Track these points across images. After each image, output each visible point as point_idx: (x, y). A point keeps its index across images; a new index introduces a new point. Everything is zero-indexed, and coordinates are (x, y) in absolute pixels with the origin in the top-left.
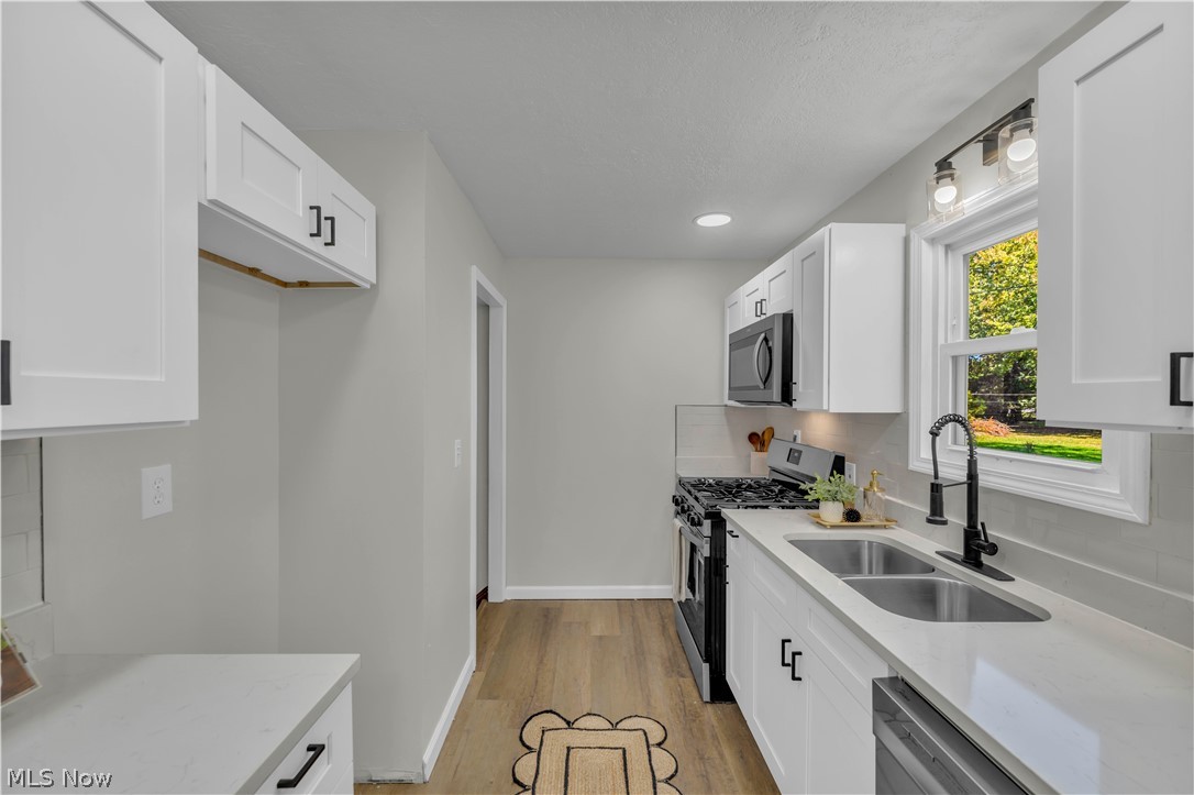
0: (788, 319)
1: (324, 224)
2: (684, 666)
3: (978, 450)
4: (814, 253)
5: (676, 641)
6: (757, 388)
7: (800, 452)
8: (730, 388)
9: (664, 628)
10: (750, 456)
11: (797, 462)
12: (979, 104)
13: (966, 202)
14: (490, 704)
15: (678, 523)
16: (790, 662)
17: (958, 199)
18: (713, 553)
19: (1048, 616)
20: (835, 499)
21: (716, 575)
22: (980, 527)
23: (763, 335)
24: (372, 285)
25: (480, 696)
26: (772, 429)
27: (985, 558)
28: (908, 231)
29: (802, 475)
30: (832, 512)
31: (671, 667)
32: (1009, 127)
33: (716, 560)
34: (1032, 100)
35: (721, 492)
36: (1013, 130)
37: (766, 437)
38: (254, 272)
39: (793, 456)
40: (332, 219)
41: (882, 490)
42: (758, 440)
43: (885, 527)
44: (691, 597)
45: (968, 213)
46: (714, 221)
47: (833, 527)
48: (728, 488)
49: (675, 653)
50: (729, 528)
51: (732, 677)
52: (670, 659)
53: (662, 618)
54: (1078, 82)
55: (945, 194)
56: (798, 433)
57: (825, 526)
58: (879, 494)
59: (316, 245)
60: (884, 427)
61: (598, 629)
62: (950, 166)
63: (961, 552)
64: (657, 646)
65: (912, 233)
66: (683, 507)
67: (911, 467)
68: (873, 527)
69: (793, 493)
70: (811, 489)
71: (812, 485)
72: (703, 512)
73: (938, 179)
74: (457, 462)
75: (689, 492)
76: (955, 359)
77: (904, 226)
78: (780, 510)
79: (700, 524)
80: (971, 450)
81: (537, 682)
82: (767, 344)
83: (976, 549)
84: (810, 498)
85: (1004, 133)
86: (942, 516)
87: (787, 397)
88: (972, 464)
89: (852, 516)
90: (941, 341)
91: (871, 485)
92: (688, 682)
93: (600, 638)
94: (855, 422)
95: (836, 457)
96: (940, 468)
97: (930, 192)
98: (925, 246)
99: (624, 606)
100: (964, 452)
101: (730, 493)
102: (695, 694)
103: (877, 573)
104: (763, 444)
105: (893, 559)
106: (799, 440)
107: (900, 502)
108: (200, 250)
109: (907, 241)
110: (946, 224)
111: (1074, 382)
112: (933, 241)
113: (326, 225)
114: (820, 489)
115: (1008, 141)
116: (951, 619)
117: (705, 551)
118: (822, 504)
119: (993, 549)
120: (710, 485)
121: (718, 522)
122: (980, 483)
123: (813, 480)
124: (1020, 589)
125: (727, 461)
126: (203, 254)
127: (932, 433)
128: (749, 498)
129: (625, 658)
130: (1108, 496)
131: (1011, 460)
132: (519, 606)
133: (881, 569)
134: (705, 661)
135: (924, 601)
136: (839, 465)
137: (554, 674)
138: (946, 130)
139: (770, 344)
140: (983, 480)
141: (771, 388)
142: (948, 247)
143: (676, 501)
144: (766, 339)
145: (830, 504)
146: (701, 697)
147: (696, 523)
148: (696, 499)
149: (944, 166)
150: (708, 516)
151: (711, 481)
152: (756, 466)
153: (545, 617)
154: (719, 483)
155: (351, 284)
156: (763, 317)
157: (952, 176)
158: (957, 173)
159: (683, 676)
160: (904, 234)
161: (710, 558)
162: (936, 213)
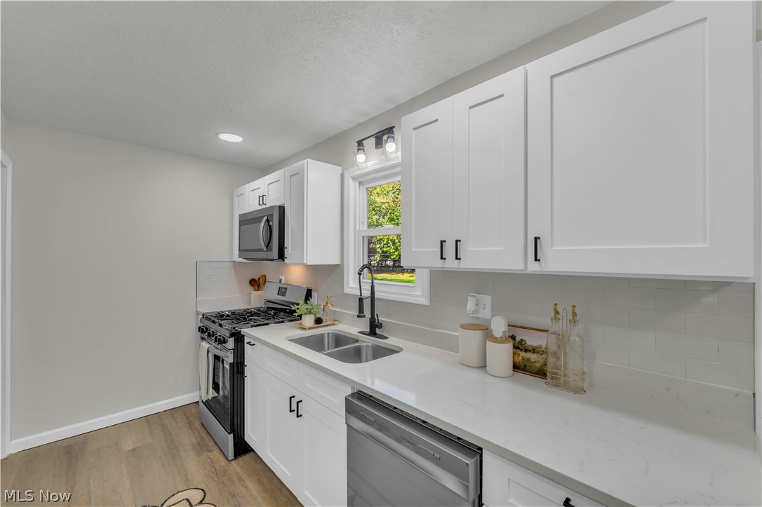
0: (282, 210)
2: (211, 444)
3: (375, 281)
4: (298, 173)
5: (202, 430)
6: (262, 250)
7: (286, 289)
8: (240, 250)
9: (190, 424)
10: (250, 294)
11: (284, 295)
12: (372, 120)
13: (369, 163)
15: (205, 345)
16: (295, 408)
17: (366, 161)
18: (236, 359)
19: (402, 350)
20: (310, 313)
21: (238, 373)
22: (376, 317)
23: (265, 218)
26: (264, 276)
27: (378, 331)
28: (343, 170)
29: (288, 302)
30: (308, 320)
31: (200, 448)
32: (386, 136)
33: (238, 363)
34: (394, 127)
35: (238, 319)
36: (388, 137)
37: (261, 281)
39: (282, 291)
41: (332, 305)
42: (256, 283)
43: (334, 324)
44: (216, 395)
45: (370, 169)
46: (230, 138)
47: (310, 328)
48: (241, 315)
49: (202, 438)
50: (247, 340)
51: (250, 437)
52: (199, 444)
53: (188, 418)
54: (414, 129)
55: (361, 158)
56: (283, 278)
57: (305, 329)
58: (330, 308)
60: (332, 272)
61: (129, 444)
62: (362, 145)
63: (368, 330)
64: (186, 438)
65: (345, 173)
66: (209, 333)
67: (345, 292)
68: (327, 325)
69: (282, 313)
70: (298, 309)
71: (298, 307)
72: (228, 334)
73: (358, 150)
75: (213, 322)
76: (363, 237)
77: (340, 168)
78: (276, 325)
79: (225, 342)
80: (372, 281)
82: (269, 224)
83: (374, 328)
84: (296, 314)
85: (385, 137)
86: (363, 313)
87: (281, 256)
88: (372, 287)
89: (318, 321)
90: (357, 229)
91: (327, 303)
92: (216, 454)
93: (134, 449)
94: (315, 270)
95: (308, 290)
96: (362, 292)
97: (355, 155)
98: (351, 181)
99: (149, 420)
100: (369, 283)
101: (244, 318)
102: (222, 458)
103: (332, 349)
104: (259, 286)
105: (339, 340)
106: (283, 282)
107: (339, 310)
109: (342, 176)
110: (360, 172)
111: (413, 250)
112: (354, 178)
114: (303, 307)
115: (386, 141)
116: (366, 361)
117: (229, 359)
118: (303, 317)
119: (380, 326)
120: (228, 316)
121: (239, 338)
122: (376, 296)
123: (298, 304)
124: (392, 341)
125: (234, 298)
127: (359, 274)
128: (258, 320)
129: (160, 457)
130: (418, 296)
131: (386, 284)
133: (333, 346)
134: (230, 433)
135: (356, 356)
136: (309, 294)
138: (360, 126)
139: (271, 223)
140: (377, 295)
141: (271, 250)
142: (360, 183)
143: (201, 330)
144: (267, 220)
145: (308, 316)
146: (226, 458)
147: (222, 341)
148: (220, 325)
149: (360, 143)
150: (232, 335)
151: (227, 313)
152: (256, 300)
154: (233, 313)
156: (264, 207)
157: (363, 150)
158: (366, 149)
159: (211, 451)
160: (341, 172)
161: (233, 363)
162: (357, 165)
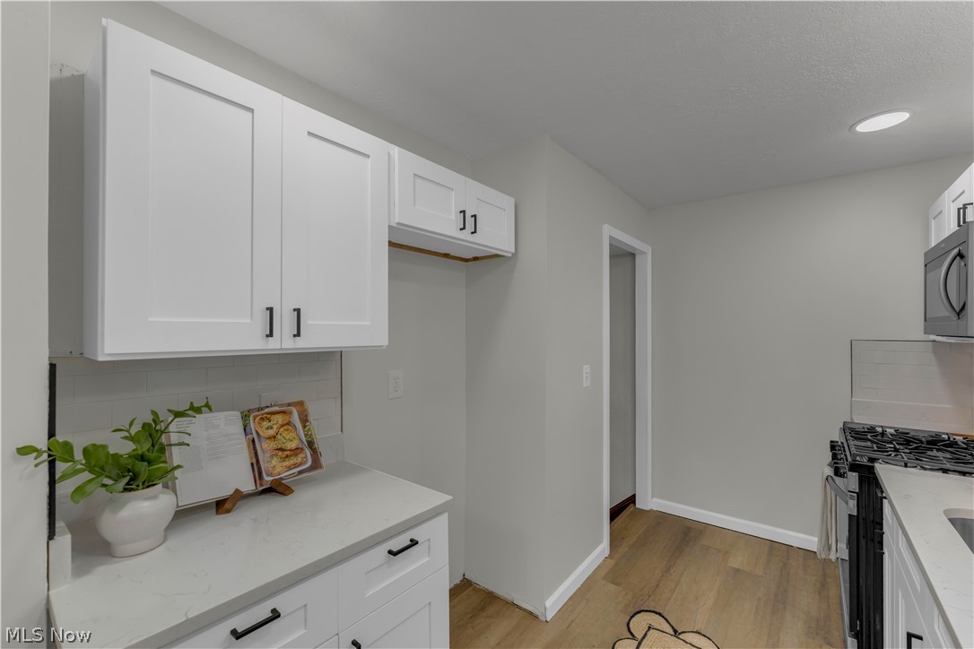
1: (469, 221)
8: (925, 318)
14: (612, 587)
24: (513, 254)
25: (604, 578)
38: (446, 255)
40: (475, 216)
59: (465, 235)
61: (738, 560)
74: (586, 383)
81: (658, 585)
93: (738, 570)
108: (389, 242)
113: (470, 221)
126: (391, 244)
132: (662, 518)
137: (676, 585)
143: (833, 446)
153: (686, 535)
155: (497, 256)
